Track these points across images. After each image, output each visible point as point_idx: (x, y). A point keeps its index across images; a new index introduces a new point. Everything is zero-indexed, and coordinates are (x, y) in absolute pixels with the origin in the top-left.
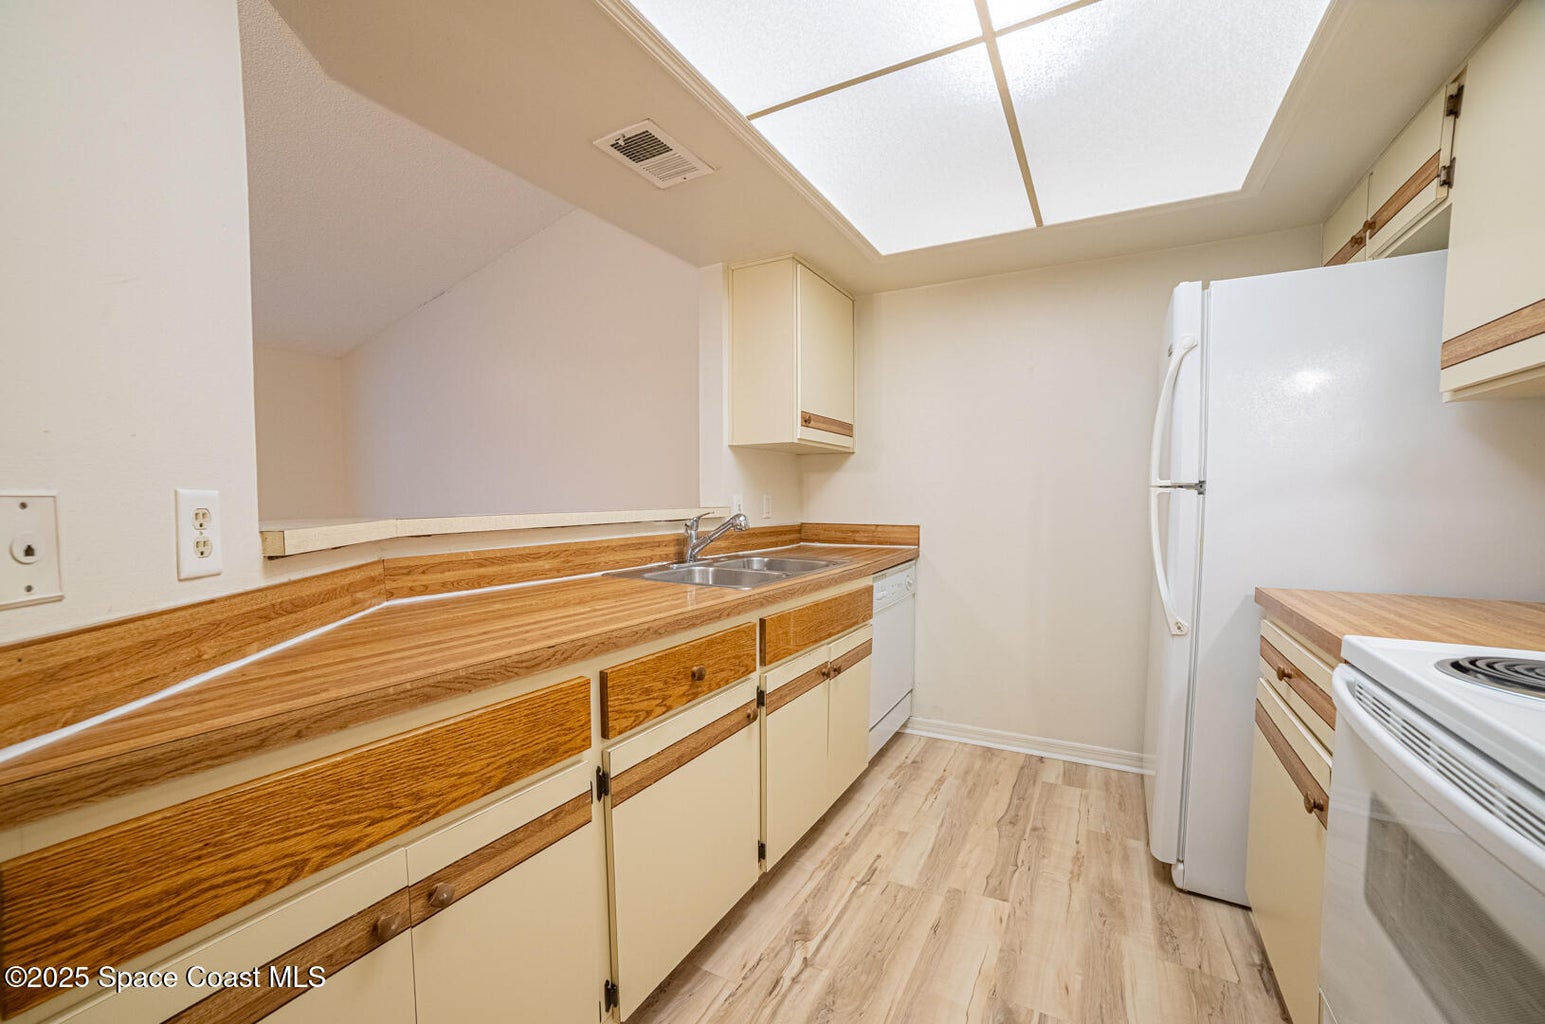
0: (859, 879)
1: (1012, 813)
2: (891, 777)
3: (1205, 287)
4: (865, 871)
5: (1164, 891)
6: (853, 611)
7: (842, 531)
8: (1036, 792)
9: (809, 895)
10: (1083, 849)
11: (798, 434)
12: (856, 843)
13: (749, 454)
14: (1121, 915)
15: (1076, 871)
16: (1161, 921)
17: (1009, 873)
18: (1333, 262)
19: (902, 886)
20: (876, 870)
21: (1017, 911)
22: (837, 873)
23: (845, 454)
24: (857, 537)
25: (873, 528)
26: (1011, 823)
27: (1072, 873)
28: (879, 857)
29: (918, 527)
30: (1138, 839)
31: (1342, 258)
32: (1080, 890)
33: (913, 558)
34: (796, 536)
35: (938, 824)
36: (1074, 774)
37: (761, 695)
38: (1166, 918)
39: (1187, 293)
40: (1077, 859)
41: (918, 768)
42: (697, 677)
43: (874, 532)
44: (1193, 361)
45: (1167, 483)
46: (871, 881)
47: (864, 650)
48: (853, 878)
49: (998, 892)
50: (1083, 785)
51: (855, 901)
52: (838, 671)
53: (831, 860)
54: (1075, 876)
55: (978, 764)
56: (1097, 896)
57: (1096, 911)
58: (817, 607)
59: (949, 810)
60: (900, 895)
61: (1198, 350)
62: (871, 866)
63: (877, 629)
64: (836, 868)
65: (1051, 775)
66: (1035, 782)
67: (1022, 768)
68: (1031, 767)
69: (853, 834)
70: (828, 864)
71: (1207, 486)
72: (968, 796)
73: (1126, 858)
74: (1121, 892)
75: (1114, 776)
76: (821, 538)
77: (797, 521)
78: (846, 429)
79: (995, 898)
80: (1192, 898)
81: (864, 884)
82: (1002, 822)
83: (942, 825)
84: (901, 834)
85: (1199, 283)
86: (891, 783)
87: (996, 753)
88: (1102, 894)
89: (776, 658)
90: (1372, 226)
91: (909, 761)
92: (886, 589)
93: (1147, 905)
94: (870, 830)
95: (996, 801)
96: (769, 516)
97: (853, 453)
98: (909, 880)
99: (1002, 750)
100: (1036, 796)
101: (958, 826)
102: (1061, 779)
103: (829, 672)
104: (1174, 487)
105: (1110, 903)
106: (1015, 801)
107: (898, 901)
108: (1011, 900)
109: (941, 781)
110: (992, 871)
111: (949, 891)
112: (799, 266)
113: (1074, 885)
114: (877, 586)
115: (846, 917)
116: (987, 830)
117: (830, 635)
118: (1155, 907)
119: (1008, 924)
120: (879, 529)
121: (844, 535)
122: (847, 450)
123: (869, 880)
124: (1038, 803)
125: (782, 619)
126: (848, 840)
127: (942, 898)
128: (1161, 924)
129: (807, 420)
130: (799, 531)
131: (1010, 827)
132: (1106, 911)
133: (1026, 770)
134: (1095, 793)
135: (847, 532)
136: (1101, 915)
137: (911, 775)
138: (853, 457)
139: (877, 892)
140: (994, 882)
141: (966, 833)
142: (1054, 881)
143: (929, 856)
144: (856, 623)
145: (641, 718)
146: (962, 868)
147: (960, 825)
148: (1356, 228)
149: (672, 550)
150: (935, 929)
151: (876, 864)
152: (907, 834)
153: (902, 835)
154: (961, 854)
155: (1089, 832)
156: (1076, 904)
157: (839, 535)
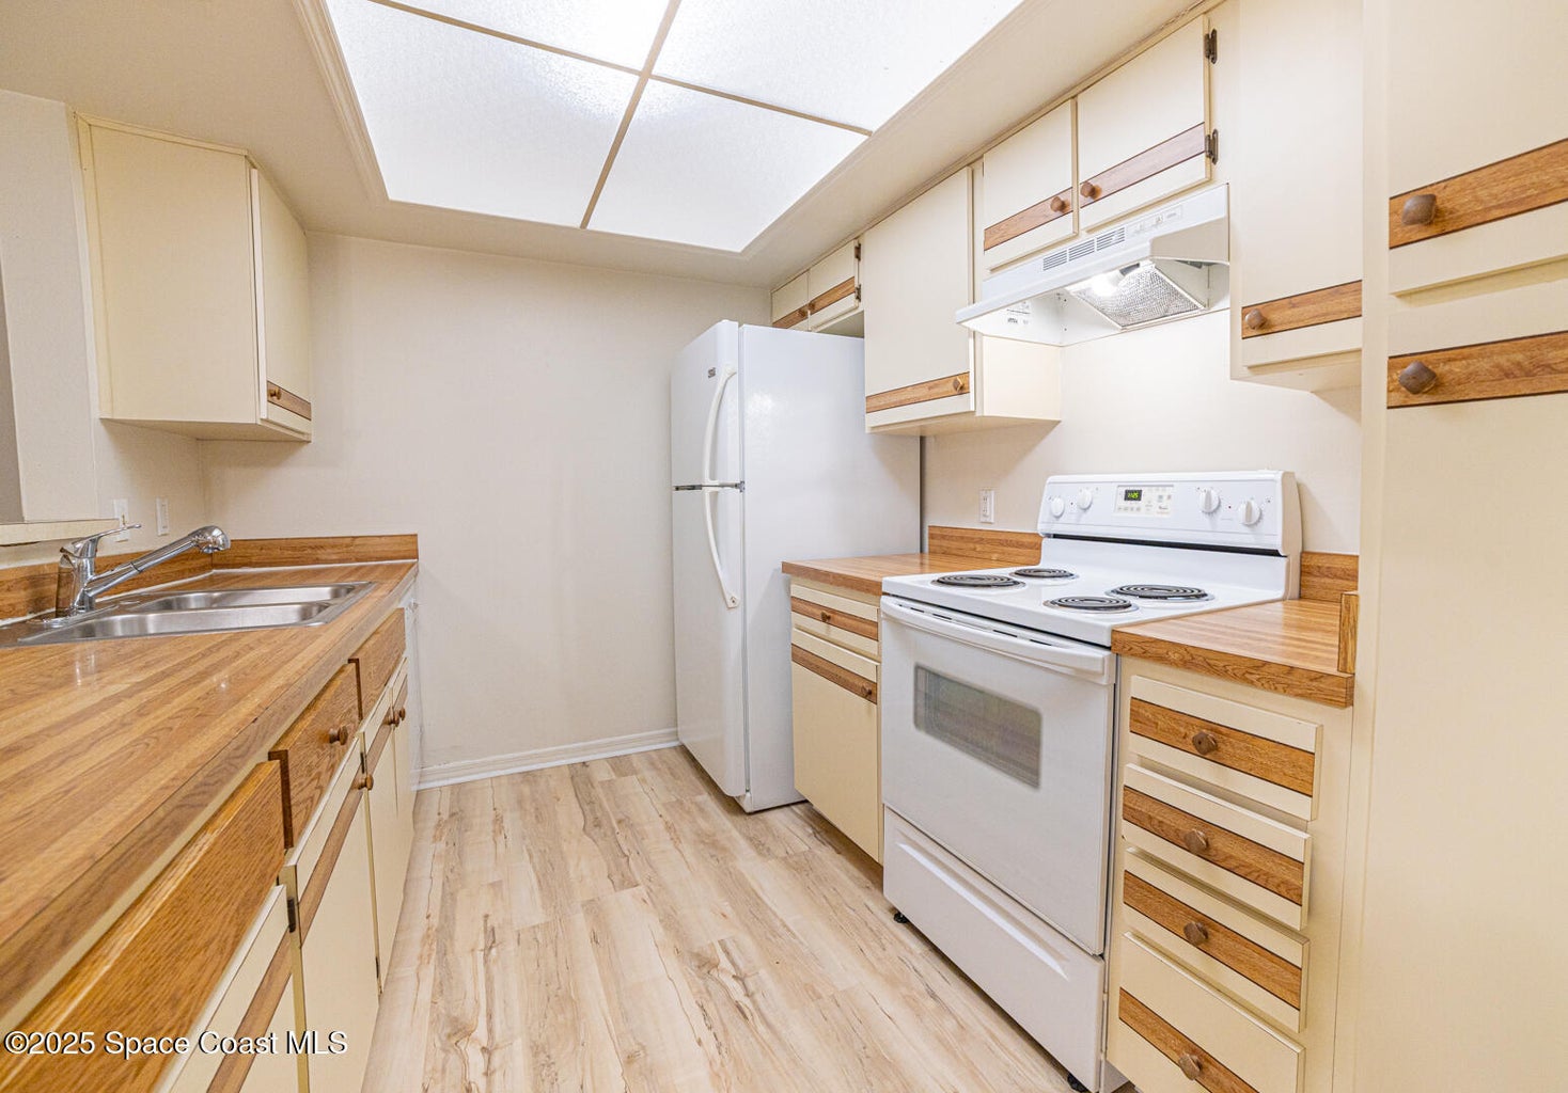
0: (482, 946)
1: (590, 818)
2: (436, 839)
3: (740, 326)
4: (482, 935)
5: (740, 819)
7: (294, 549)
8: (599, 792)
9: (433, 995)
10: (668, 819)
12: (448, 917)
14: (724, 849)
15: (675, 837)
16: (750, 839)
17: (625, 866)
18: (779, 324)
19: (534, 927)
20: (493, 930)
21: (652, 887)
22: (449, 957)
23: (302, 443)
25: (348, 541)
26: (596, 826)
27: (672, 839)
28: (487, 916)
29: (416, 535)
30: (701, 794)
31: (786, 323)
32: (688, 850)
33: (409, 574)
34: (207, 561)
35: (528, 858)
36: (620, 765)
37: (363, 759)
38: (752, 835)
39: (726, 328)
40: (669, 828)
41: (462, 818)
43: (347, 546)
44: (733, 383)
45: (716, 483)
46: (497, 942)
48: (473, 950)
49: (627, 882)
50: (635, 772)
51: (494, 969)
52: (403, 716)
53: (431, 949)
54: (676, 840)
55: (526, 790)
56: (702, 846)
57: (707, 855)
59: (528, 841)
60: (539, 936)
61: (736, 376)
62: (486, 928)
64: (443, 954)
65: (602, 774)
66: (592, 785)
67: (572, 778)
68: (579, 776)
69: (435, 912)
70: (429, 955)
71: (746, 486)
72: (538, 822)
73: (701, 810)
74: (714, 835)
75: (654, 756)
76: (254, 559)
78: (306, 409)
79: (628, 888)
80: (758, 815)
81: (491, 947)
82: (587, 829)
83: (531, 856)
84: (493, 885)
85: (737, 323)
86: (441, 846)
87: (538, 774)
88: (703, 842)
89: (368, 708)
90: (813, 307)
91: (445, 816)
93: (735, 834)
94: (454, 900)
95: (568, 814)
96: (167, 531)
97: (309, 442)
98: (539, 918)
99: (542, 770)
100: (602, 796)
101: (547, 850)
102: (613, 773)
104: (722, 486)
105: (712, 845)
106: (587, 807)
107: (541, 941)
108: (640, 882)
109: (498, 820)
110: (609, 868)
111: (583, 906)
113: (680, 846)
114: (403, 607)
115: (497, 986)
116: (579, 841)
117: (391, 673)
118: (740, 832)
119: (652, 901)
120: (357, 542)
121: (298, 554)
122: (301, 437)
123: (494, 942)
124: (608, 800)
126: (435, 921)
127: (582, 914)
128: (751, 840)
131: (597, 830)
132: (713, 852)
133: (576, 779)
134: (648, 774)
135: (303, 548)
136: (712, 856)
137: (459, 829)
139: (512, 946)
140: (617, 878)
141: (561, 852)
142: (663, 852)
143: (541, 888)
144: (400, 656)
145: (309, 809)
146: (580, 882)
147: (550, 849)
148: (804, 302)
150: (595, 940)
151: (489, 925)
152: (501, 882)
153: (495, 886)
154: (571, 872)
155: (664, 805)
156: (691, 859)
157: (287, 553)
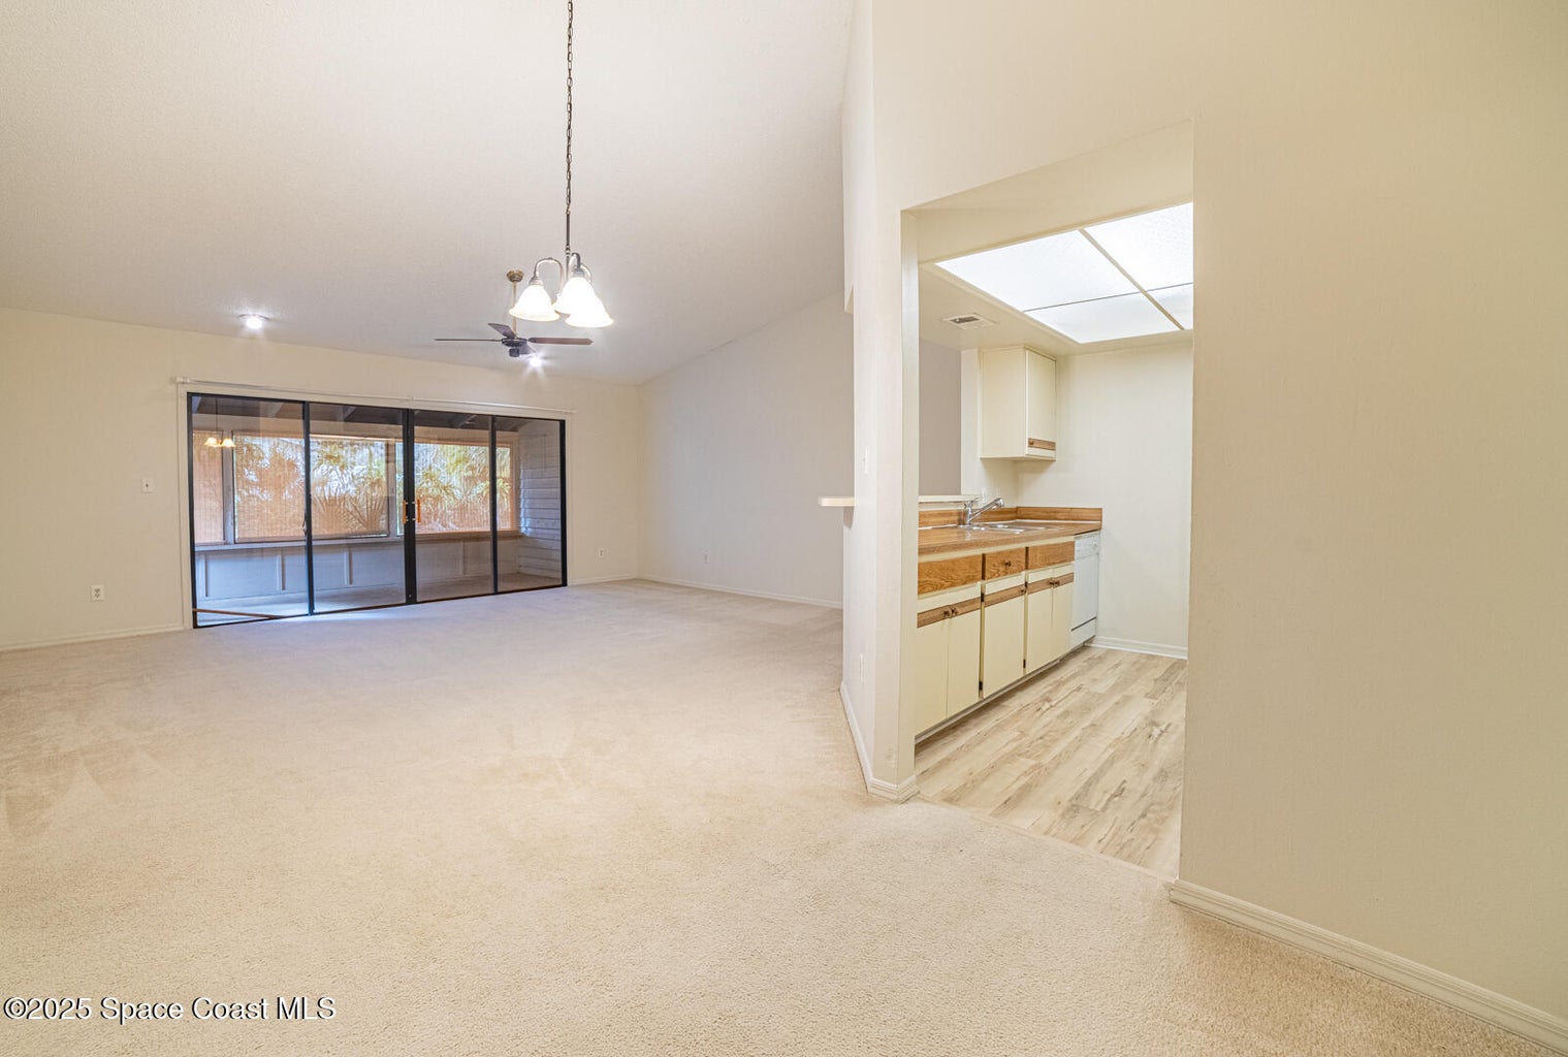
6: (1064, 554)
11: (1028, 452)
13: (991, 464)
22: (1059, 688)
23: (1050, 461)
24: (1058, 515)
25: (1069, 510)
29: (1101, 509)
33: (1098, 529)
34: (1013, 515)
37: (1026, 584)
42: (1008, 564)
43: (1069, 512)
47: (1069, 578)
51: (1072, 695)
52: (1058, 583)
58: (1048, 547)
63: (1074, 568)
64: (1058, 686)
72: (1136, 671)
76: (1031, 516)
77: (1014, 506)
78: (1051, 446)
89: (1033, 568)
91: (1094, 657)
92: (1082, 544)
97: (1054, 460)
103: (1054, 583)
109: (1118, 665)
112: (1027, 352)
114: (1077, 542)
117: (1054, 563)
120: (1074, 511)
121: (1048, 514)
122: (1051, 459)
123: (1078, 690)
125: (1035, 548)
129: (1031, 443)
130: (1016, 512)
135: (1050, 513)
138: (1055, 464)
143: (1112, 686)
144: (1065, 561)
145: (996, 575)
149: (956, 518)
157: (1045, 514)
